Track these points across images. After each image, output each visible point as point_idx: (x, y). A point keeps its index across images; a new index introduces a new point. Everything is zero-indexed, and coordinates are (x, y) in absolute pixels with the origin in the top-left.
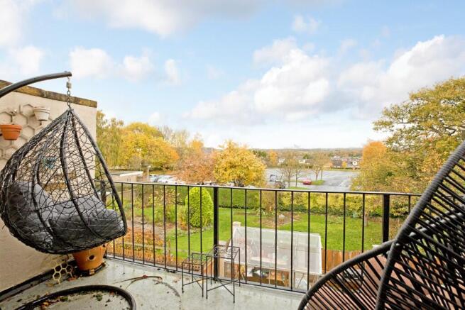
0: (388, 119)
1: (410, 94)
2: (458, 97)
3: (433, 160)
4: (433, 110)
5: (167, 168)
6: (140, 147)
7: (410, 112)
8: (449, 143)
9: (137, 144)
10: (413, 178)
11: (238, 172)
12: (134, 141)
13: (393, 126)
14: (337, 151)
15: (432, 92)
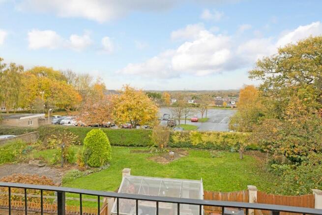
0: (260, 69)
1: (278, 49)
2: (315, 53)
3: (296, 105)
4: (296, 62)
5: (70, 109)
6: (43, 90)
7: (278, 64)
8: (308, 90)
9: (40, 87)
10: (279, 118)
11: (134, 114)
12: (37, 85)
13: (264, 75)
14: (219, 92)
15: (296, 47)
